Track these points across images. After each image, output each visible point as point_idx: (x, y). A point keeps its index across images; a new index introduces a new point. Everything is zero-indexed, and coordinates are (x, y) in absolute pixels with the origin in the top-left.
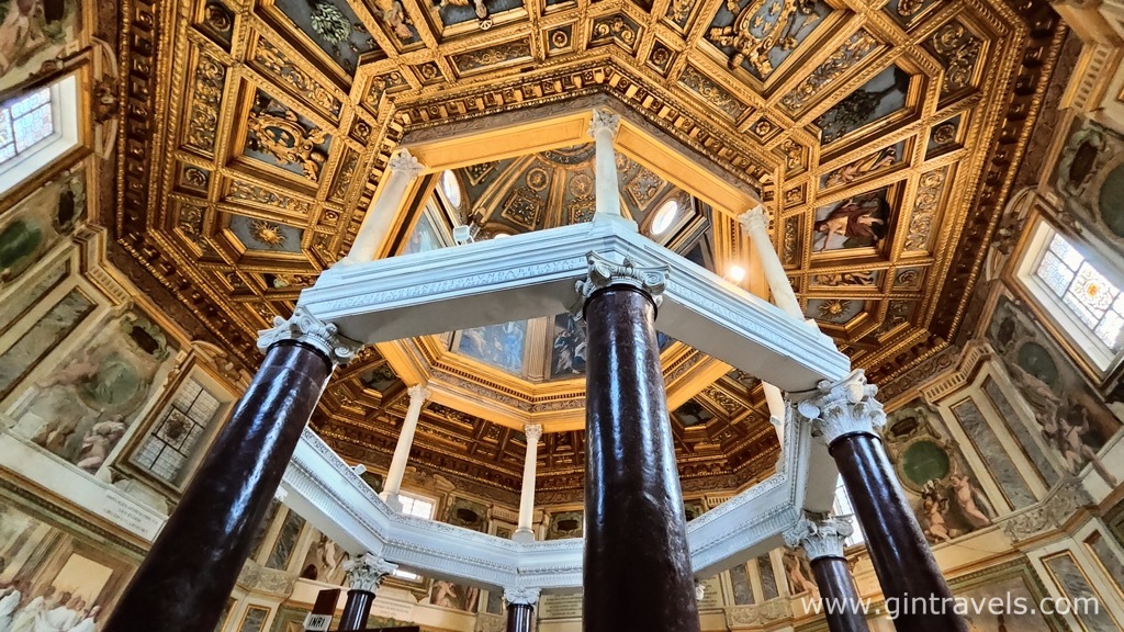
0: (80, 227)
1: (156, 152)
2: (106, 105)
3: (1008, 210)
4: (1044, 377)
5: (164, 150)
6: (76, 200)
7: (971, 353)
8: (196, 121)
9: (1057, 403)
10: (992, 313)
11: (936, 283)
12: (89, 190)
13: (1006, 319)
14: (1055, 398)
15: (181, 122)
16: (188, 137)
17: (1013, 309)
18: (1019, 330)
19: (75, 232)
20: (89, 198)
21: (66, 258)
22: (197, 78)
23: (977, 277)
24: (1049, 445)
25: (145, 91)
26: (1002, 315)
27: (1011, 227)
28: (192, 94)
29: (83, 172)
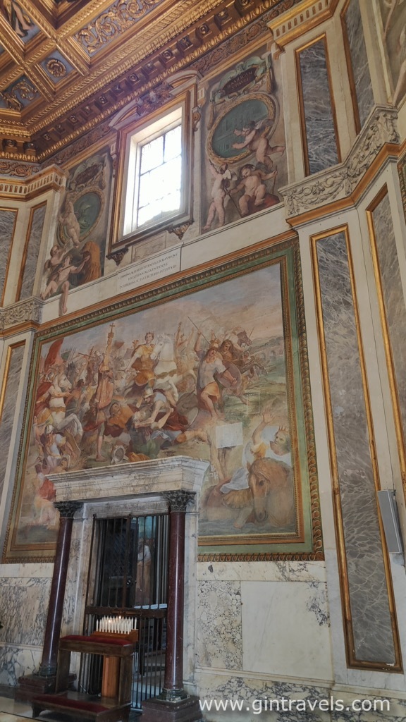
3: (169, 80)
4: (83, 222)
7: (50, 174)
9: (75, 244)
10: (89, 155)
11: (71, 98)
13: (95, 166)
14: (77, 241)
17: (107, 161)
18: (96, 179)
23: (104, 120)
24: (45, 270)
26: (95, 161)
27: (160, 97)
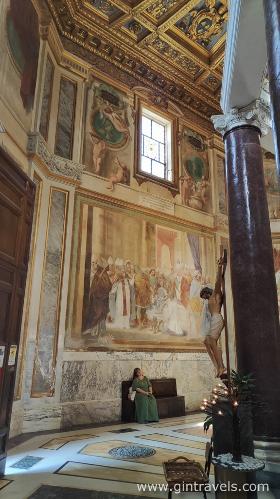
0: (208, 143)
1: (193, 92)
2: (161, 101)
5: (193, 88)
6: (195, 137)
8: (184, 65)
12: (194, 129)
15: (181, 72)
16: (191, 73)
19: (209, 145)
20: (198, 131)
21: (215, 155)
22: (163, 54)
25: (162, 81)
28: (170, 60)
29: (185, 127)
